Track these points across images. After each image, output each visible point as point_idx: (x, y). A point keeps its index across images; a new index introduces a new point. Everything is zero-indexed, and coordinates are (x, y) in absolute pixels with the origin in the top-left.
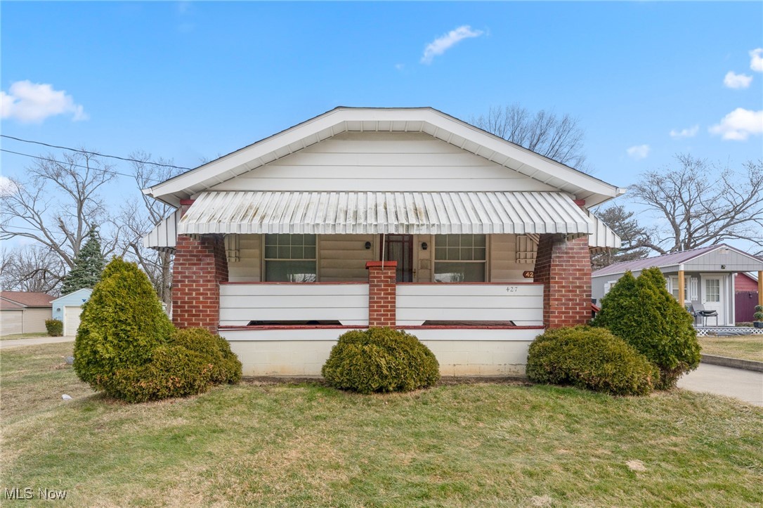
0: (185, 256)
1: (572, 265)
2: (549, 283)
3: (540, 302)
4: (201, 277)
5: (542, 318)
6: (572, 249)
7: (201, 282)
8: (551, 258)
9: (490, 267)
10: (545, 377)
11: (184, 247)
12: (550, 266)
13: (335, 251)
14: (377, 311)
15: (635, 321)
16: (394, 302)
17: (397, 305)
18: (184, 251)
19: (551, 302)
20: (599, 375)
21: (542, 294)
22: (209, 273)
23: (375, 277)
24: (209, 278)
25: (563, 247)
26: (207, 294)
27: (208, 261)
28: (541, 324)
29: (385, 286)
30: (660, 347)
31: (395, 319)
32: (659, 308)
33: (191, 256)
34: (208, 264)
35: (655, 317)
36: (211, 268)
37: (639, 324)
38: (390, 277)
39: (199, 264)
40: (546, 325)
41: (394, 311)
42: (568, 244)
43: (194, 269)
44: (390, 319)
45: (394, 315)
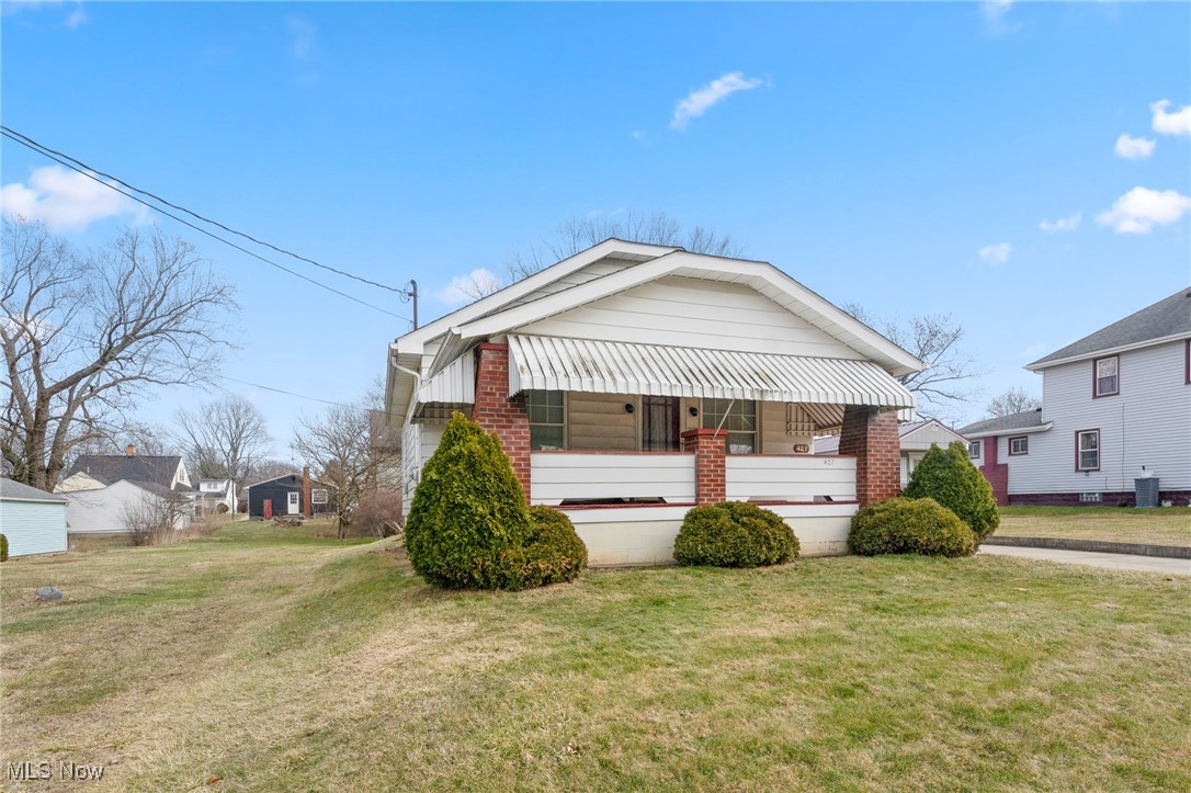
0: (492, 415)
1: (885, 438)
2: (866, 455)
3: (852, 476)
4: (513, 443)
5: (855, 493)
6: (884, 421)
7: (513, 450)
8: (866, 429)
9: (761, 437)
10: (883, 548)
11: (488, 404)
12: (866, 438)
13: (592, 415)
14: (707, 485)
15: (954, 491)
16: (724, 476)
17: (727, 479)
18: (490, 410)
19: (869, 475)
20: (937, 540)
21: (855, 467)
22: (523, 438)
23: (705, 447)
24: (522, 445)
25: (877, 418)
26: (520, 465)
27: (521, 423)
28: (854, 499)
29: (715, 457)
30: (976, 514)
31: (724, 495)
32: (971, 479)
33: (498, 416)
34: (522, 427)
35: (969, 487)
36: (525, 433)
37: (957, 493)
38: (719, 447)
39: (510, 427)
40: (862, 498)
41: (724, 485)
42: (881, 416)
43: (504, 432)
44: (720, 495)
45: (724, 490)
